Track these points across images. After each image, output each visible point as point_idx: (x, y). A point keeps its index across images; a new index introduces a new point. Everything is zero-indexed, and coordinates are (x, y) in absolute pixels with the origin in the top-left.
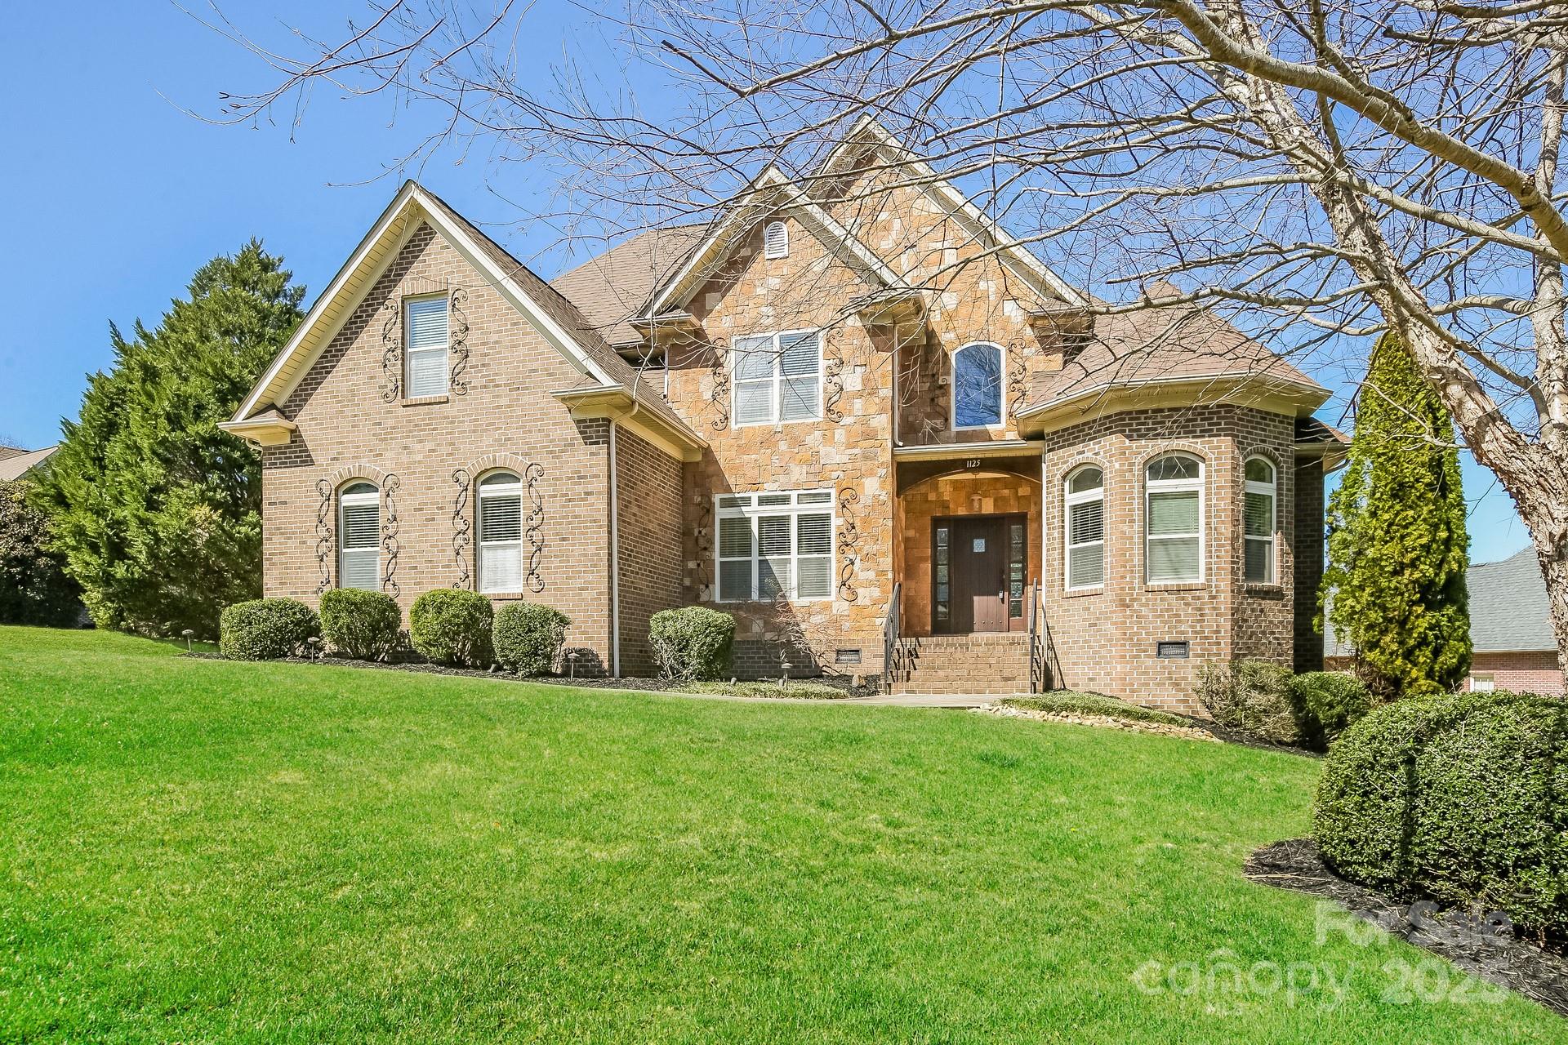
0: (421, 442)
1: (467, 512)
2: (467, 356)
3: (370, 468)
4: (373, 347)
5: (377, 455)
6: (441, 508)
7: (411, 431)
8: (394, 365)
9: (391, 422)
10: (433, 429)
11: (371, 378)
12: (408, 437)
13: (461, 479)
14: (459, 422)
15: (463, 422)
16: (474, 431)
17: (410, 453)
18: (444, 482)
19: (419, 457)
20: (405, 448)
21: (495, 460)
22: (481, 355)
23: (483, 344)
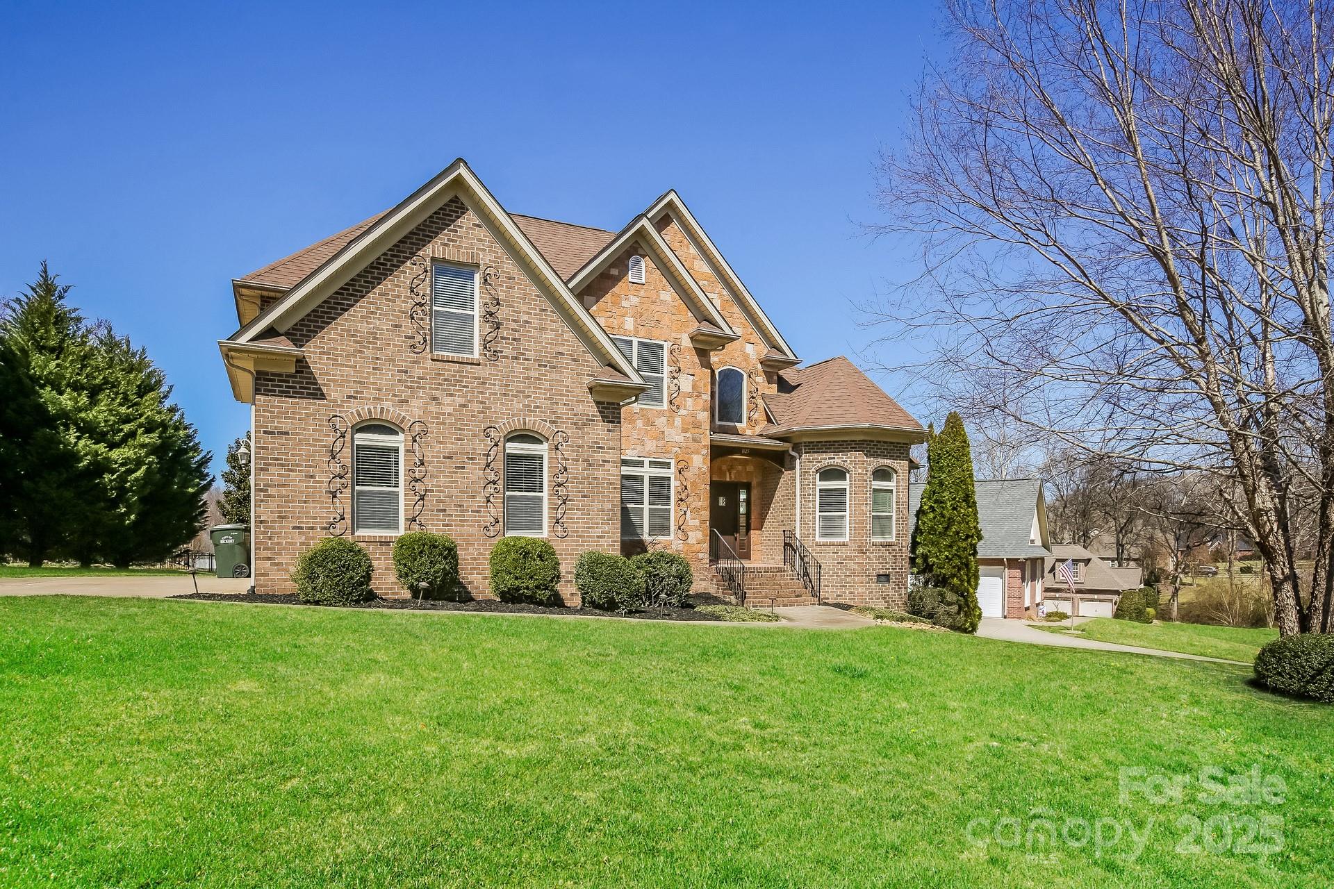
0: (451, 395)
1: (498, 464)
2: (498, 328)
3: (392, 411)
4: (399, 297)
5: (402, 401)
6: (472, 459)
7: (440, 384)
8: (422, 319)
9: (417, 372)
10: (464, 387)
11: (397, 326)
12: (437, 389)
13: (492, 435)
14: (490, 384)
15: (494, 385)
16: (505, 395)
17: (439, 404)
18: (475, 435)
19: (450, 409)
20: (434, 399)
21: (524, 423)
22: (512, 330)
23: (514, 321)
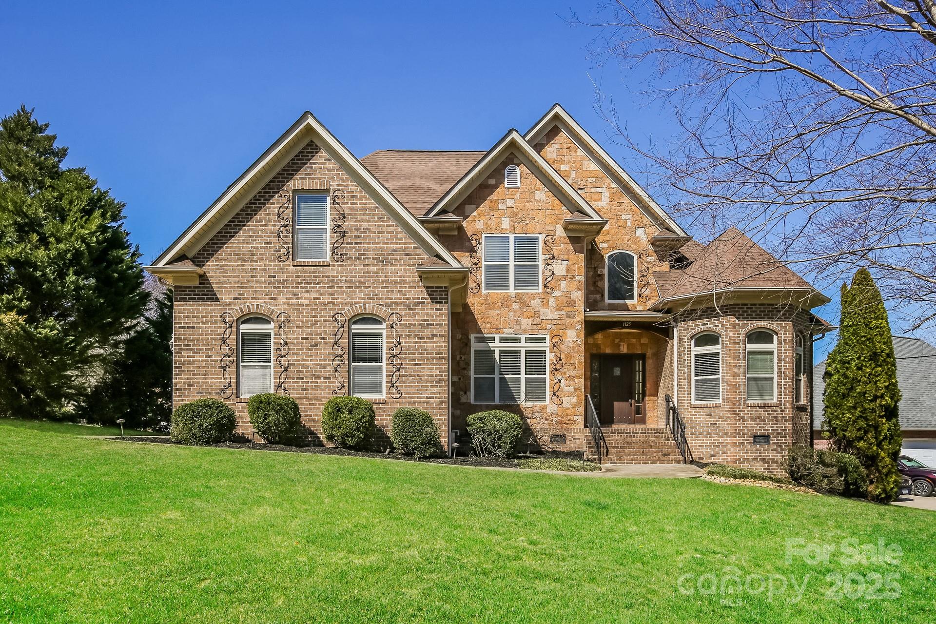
0: (307, 291)
1: (344, 342)
2: (344, 236)
3: (264, 306)
4: (269, 222)
5: (272, 298)
6: (323, 339)
7: (299, 284)
8: (286, 236)
9: (283, 276)
10: (318, 284)
11: (268, 244)
12: (297, 287)
13: (340, 319)
14: (338, 280)
15: (341, 280)
16: (349, 287)
17: (299, 299)
18: (326, 320)
19: (306, 302)
20: (295, 295)
21: (365, 308)
22: (355, 236)
23: (356, 229)
